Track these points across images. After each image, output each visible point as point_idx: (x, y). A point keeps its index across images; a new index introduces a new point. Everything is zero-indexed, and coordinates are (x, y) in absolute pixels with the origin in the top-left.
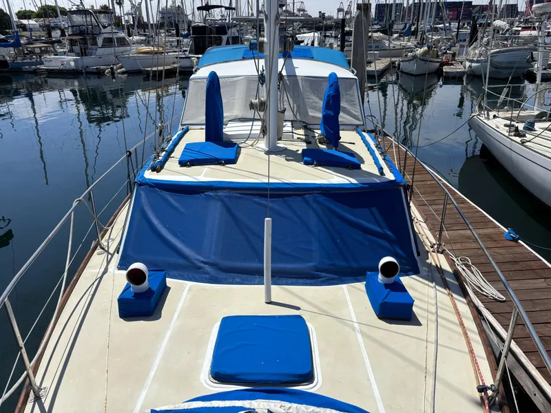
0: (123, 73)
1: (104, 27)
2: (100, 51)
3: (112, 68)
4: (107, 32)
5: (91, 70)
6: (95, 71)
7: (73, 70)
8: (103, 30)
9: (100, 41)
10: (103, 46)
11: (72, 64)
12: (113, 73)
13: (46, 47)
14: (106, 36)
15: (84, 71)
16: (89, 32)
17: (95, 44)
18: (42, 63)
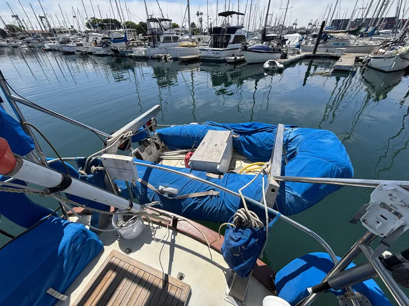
0: (171, 59)
1: (165, 30)
2: (161, 45)
3: (165, 56)
4: (166, 34)
5: (154, 57)
6: (157, 57)
7: (144, 56)
8: (164, 32)
9: (162, 39)
10: (164, 42)
11: (144, 53)
12: (165, 59)
13: (140, 42)
14: (166, 35)
15: (150, 57)
16: (157, 33)
17: (159, 40)
18: (132, 52)
